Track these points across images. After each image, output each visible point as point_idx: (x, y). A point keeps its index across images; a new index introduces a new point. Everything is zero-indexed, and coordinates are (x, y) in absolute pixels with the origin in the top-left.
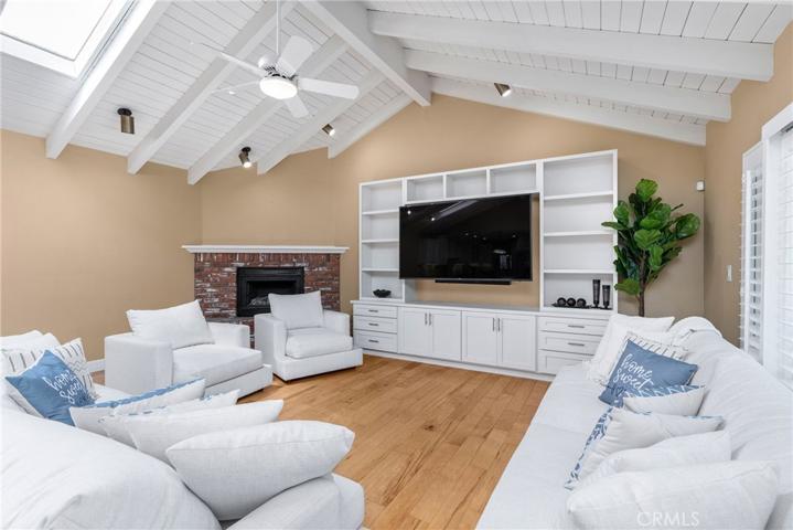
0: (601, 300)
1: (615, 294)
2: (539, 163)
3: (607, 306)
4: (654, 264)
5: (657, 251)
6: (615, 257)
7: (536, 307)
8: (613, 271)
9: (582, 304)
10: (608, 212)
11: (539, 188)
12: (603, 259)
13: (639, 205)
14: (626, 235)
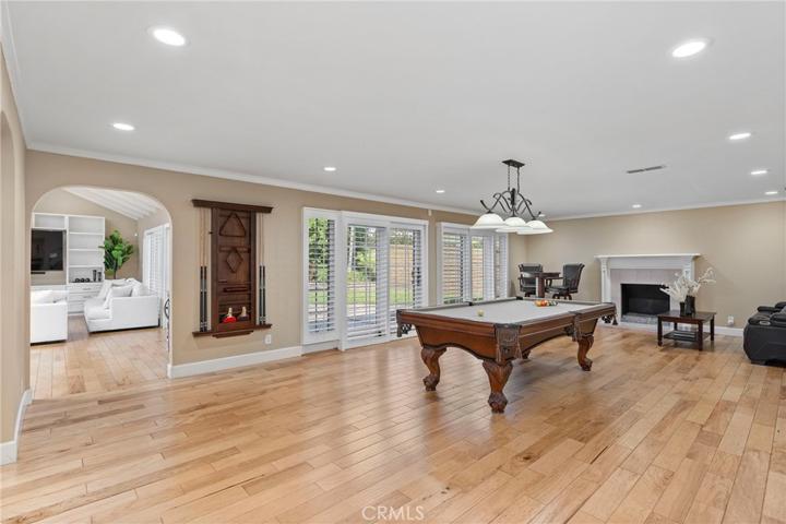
0: (97, 277)
1: (103, 275)
2: (67, 217)
3: (100, 280)
4: (120, 263)
5: (121, 259)
6: (104, 260)
7: (65, 283)
8: (103, 266)
9: (88, 281)
10: (102, 242)
11: (66, 227)
12: (99, 262)
13: (113, 241)
14: (109, 252)
